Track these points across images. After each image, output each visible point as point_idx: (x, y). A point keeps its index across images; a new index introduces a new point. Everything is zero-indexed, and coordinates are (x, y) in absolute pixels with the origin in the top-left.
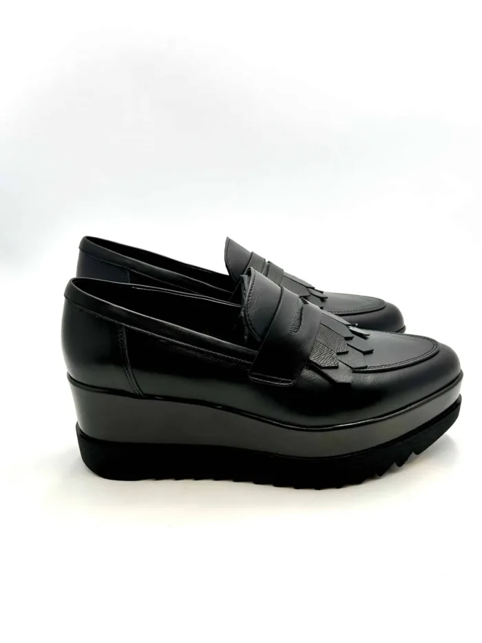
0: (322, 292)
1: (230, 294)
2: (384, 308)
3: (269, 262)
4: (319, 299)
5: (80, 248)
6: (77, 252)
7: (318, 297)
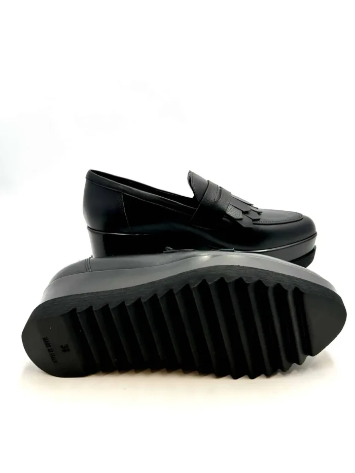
0: (258, 208)
1: (195, 210)
2: (302, 219)
3: (220, 187)
4: (257, 213)
5: (86, 178)
6: (85, 180)
7: (257, 212)
